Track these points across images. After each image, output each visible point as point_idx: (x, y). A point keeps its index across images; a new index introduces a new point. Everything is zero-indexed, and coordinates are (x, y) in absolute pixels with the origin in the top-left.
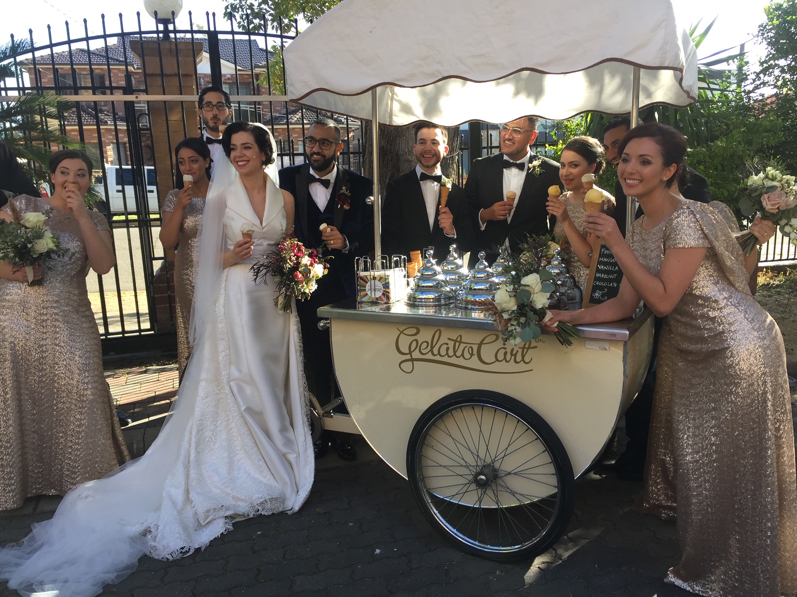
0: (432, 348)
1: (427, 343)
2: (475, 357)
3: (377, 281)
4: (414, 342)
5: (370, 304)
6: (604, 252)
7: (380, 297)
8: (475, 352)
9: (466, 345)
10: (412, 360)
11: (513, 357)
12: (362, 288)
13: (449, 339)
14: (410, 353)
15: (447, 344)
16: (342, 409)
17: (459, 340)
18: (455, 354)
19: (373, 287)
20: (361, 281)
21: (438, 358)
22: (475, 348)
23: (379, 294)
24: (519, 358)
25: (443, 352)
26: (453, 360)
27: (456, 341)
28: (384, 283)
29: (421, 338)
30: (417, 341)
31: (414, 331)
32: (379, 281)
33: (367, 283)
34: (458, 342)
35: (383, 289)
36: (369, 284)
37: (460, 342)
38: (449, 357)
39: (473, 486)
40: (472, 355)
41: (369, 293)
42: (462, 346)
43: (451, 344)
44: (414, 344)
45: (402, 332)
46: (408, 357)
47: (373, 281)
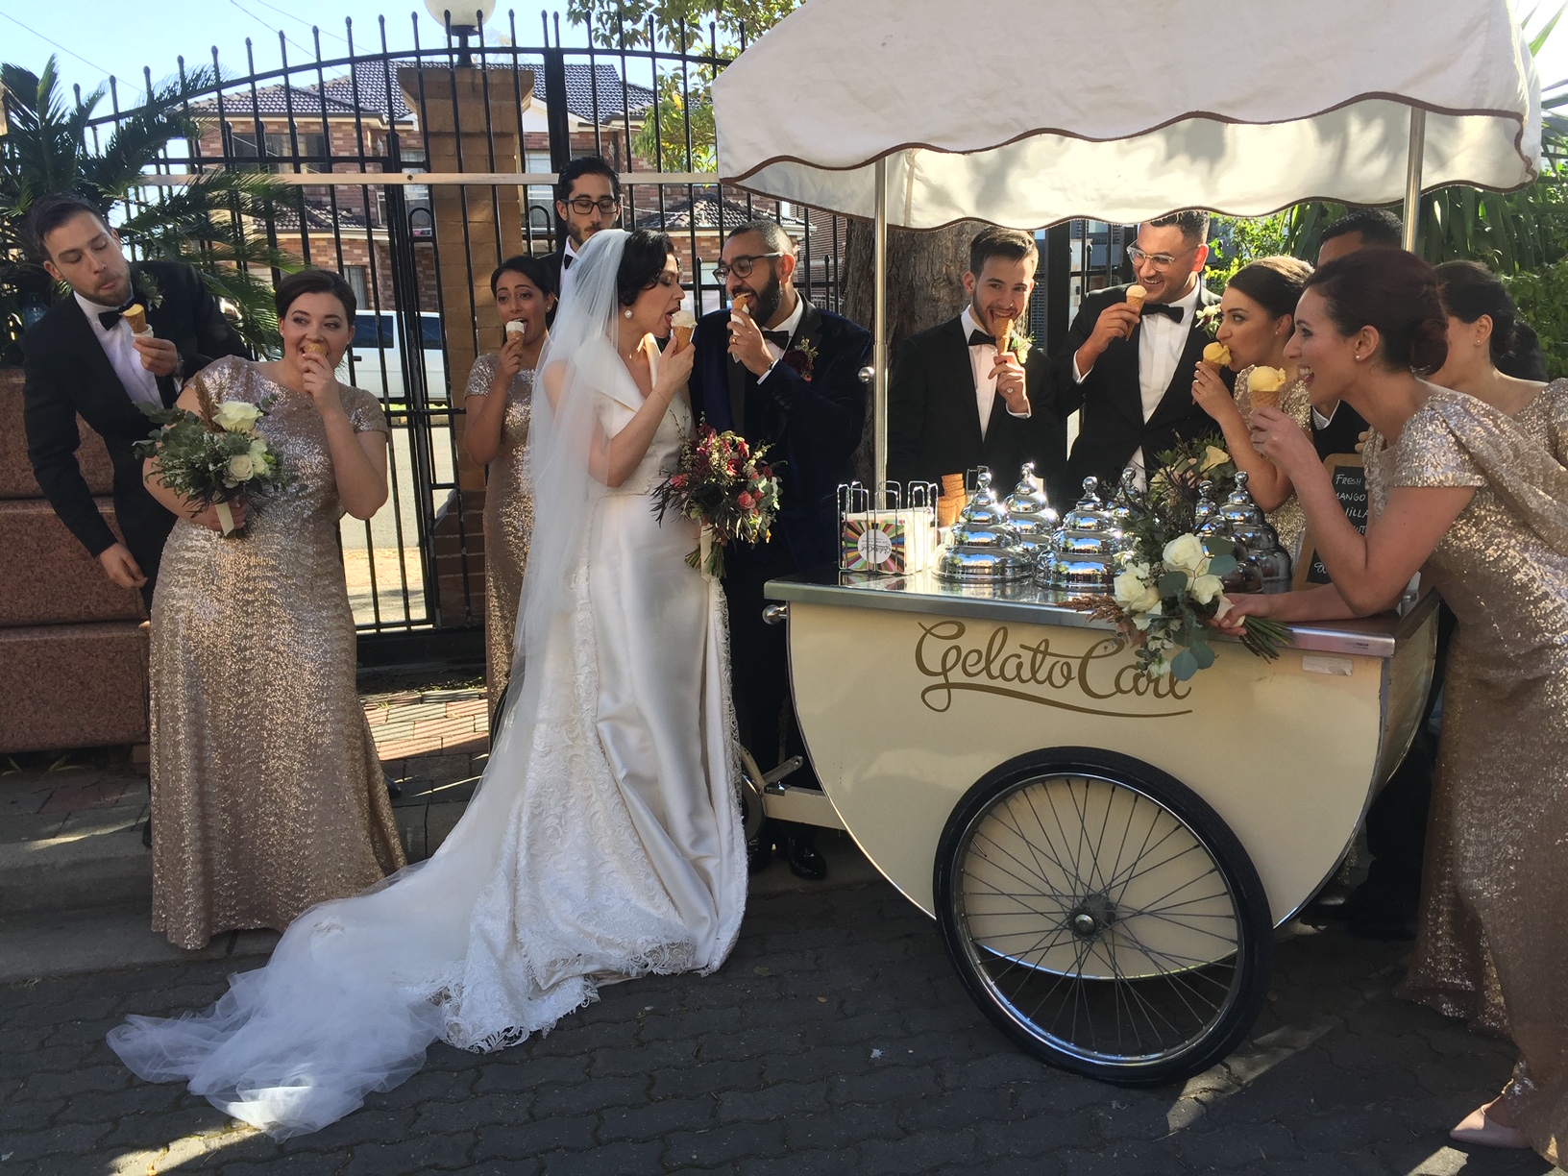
0: (989, 663)
1: (979, 653)
2: (1075, 684)
3: (879, 532)
4: (954, 652)
5: (865, 577)
6: (1341, 480)
7: (885, 563)
8: (1075, 673)
9: (1058, 659)
10: (949, 686)
11: (1152, 685)
12: (849, 545)
13: (1022, 646)
14: (945, 672)
15: (1019, 656)
16: (806, 779)
17: (1042, 648)
18: (1034, 677)
19: (872, 543)
20: (849, 531)
21: (999, 683)
22: (1075, 665)
23: (883, 557)
24: (1164, 687)
25: (1010, 671)
26: (1031, 688)
27: (1036, 651)
28: (894, 535)
29: (966, 643)
30: (958, 648)
31: (953, 630)
32: (884, 531)
33: (860, 535)
34: (1041, 652)
35: (891, 548)
36: (864, 536)
37: (1046, 653)
38: (1022, 681)
39: (1067, 935)
40: (1068, 678)
41: (863, 554)
42: (1050, 661)
43: (1026, 657)
44: (953, 654)
45: (928, 632)
46: (941, 680)
47: (872, 531)
